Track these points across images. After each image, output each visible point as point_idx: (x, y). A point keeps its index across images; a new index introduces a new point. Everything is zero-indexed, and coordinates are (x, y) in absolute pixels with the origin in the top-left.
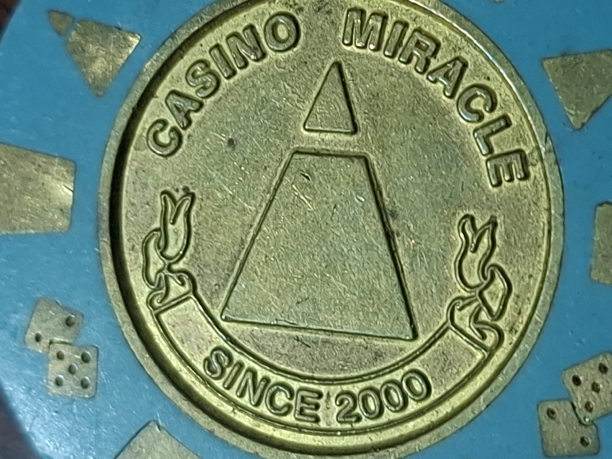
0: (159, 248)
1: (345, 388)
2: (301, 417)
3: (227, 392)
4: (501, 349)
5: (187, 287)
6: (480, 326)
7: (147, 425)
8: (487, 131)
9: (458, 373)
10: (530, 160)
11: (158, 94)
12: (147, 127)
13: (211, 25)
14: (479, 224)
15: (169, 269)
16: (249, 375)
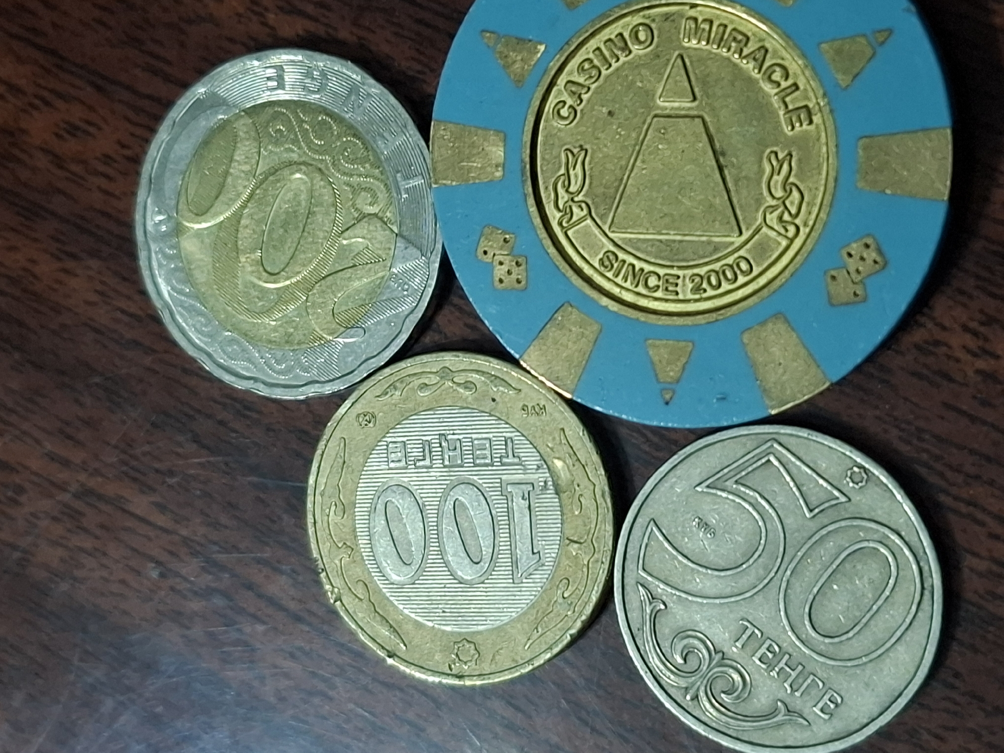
0: (564, 186)
1: (696, 271)
2: (666, 293)
3: (616, 280)
4: (799, 238)
5: (585, 212)
6: (784, 224)
7: (563, 305)
8: (783, 94)
9: (771, 256)
10: (812, 111)
11: (559, 82)
12: (552, 106)
13: (593, 35)
14: (781, 156)
15: (572, 200)
16: (631, 267)
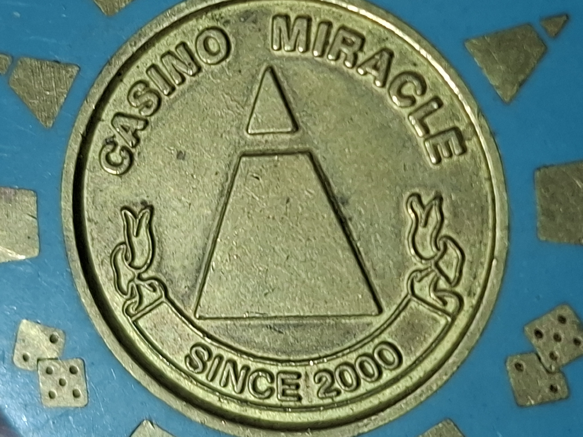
0: (127, 260)
1: (321, 366)
2: (284, 398)
3: (211, 384)
4: (463, 313)
5: (159, 293)
6: (440, 294)
7: (140, 424)
8: (421, 113)
9: (425, 339)
10: (464, 135)
11: (104, 116)
12: (98, 150)
14: (425, 200)
15: (139, 277)
16: (229, 367)
